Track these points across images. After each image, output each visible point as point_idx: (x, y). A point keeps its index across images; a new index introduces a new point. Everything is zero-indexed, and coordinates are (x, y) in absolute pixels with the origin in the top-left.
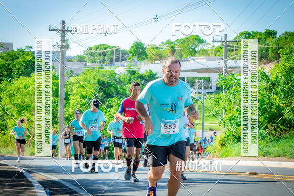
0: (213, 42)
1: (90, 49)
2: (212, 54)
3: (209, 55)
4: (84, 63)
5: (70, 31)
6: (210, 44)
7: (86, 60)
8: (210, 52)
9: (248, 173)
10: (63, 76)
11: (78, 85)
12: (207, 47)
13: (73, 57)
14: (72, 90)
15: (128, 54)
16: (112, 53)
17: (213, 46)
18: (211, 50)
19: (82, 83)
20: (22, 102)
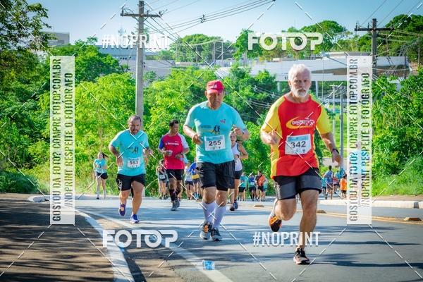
0: (356, 30)
1: (180, 41)
2: (354, 47)
3: (350, 49)
4: (171, 61)
5: (152, 16)
6: (352, 33)
7: (173, 57)
8: (351, 45)
9: (407, 219)
10: (141, 79)
11: (162, 93)
12: (348, 38)
13: (156, 54)
14: (154, 101)
15: (234, 49)
16: (211, 46)
17: (356, 37)
18: (354, 42)
19: (168, 90)
20: (83, 117)
